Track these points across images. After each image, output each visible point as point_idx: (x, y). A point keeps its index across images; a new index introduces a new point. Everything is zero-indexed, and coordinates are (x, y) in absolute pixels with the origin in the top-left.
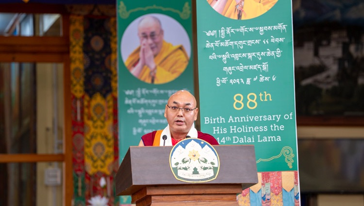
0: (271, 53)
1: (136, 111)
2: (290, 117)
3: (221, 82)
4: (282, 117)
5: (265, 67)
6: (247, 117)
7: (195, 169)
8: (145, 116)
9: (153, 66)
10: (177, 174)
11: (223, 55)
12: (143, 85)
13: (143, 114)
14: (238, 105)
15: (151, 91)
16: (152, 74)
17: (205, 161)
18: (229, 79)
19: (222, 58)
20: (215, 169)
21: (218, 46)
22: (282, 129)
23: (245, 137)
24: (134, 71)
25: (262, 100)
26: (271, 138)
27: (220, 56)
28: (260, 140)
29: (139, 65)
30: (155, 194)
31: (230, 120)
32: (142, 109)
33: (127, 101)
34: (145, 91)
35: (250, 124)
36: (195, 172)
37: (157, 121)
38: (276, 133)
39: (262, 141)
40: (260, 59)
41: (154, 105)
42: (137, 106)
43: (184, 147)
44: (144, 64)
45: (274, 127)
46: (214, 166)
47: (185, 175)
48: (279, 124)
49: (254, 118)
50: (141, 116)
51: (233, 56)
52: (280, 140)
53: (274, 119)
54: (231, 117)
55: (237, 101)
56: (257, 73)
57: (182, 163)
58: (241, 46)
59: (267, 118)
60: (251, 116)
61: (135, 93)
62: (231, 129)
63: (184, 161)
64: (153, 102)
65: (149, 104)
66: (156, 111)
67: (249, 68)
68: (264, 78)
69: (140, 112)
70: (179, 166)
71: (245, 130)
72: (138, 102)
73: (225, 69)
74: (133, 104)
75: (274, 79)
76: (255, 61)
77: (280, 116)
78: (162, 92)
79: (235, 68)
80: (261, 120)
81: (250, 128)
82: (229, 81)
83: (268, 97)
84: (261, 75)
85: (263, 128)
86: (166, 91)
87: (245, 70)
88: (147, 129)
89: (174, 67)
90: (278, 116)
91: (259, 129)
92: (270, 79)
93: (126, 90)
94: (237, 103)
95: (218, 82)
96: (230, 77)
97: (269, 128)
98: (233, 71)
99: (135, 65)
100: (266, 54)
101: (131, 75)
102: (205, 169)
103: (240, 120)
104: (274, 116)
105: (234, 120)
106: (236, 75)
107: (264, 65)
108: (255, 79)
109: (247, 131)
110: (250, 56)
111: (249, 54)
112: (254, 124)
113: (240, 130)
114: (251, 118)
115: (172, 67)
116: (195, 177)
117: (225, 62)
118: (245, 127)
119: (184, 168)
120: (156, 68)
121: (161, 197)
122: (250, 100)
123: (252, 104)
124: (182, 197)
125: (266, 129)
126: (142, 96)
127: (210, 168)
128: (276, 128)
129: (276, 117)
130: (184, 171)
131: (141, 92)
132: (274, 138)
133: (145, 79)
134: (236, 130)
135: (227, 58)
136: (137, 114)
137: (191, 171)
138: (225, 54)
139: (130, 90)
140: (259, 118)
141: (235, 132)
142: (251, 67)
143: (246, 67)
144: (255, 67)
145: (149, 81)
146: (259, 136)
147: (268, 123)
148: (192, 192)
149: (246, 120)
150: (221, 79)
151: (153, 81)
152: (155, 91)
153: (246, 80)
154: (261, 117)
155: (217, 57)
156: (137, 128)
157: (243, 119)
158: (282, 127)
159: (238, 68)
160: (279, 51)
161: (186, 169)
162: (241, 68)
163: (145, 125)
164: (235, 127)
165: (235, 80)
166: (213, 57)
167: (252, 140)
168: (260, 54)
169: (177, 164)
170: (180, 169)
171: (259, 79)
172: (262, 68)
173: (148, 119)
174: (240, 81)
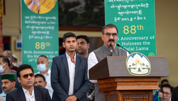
0: (143, 5)
1: (31, 27)
2: (153, 38)
3: (117, 20)
4: (149, 38)
5: (140, 12)
6: (131, 38)
7: (139, 69)
8: (35, 30)
9: (38, 4)
10: (130, 72)
11: (118, 6)
12: (34, 14)
13: (34, 29)
14: (126, 31)
15: (38, 17)
16: (38, 9)
17: (144, 65)
18: (121, 18)
19: (117, 7)
20: (148, 69)
21: (115, 1)
22: (149, 44)
23: (130, 48)
24: (29, 7)
25: (139, 29)
26: (143, 49)
27: (116, 6)
28: (138, 49)
29: (32, 4)
30: (119, 81)
31: (122, 39)
32: (34, 26)
33: (26, 22)
34: (35, 17)
35: (132, 41)
36: (139, 70)
37: (41, 32)
38: (146, 46)
39: (138, 50)
40: (137, 8)
41: (39, 24)
42: (31, 25)
43: (133, 57)
44: (34, 4)
45: (145, 43)
46: (148, 67)
47: (135, 72)
48: (147, 41)
49: (134, 38)
50: (33, 30)
51: (123, 6)
52: (148, 49)
53: (145, 39)
54: (122, 37)
55: (125, 29)
56: (136, 15)
57: (133, 66)
58: (127, 1)
59: (141, 38)
60: (133, 37)
61: (30, 18)
62: (122, 44)
63: (133, 65)
64: (39, 23)
65: (37, 24)
66: (40, 27)
67: (131, 12)
68: (140, 18)
69: (33, 27)
70: (131, 67)
71: (130, 44)
72: (32, 22)
73: (119, 13)
74: (29, 23)
75: (145, 19)
76: (135, 9)
77: (148, 37)
78: (43, 18)
79: (124, 13)
80: (138, 39)
81: (132, 43)
82: (121, 19)
83: (142, 28)
84: (138, 17)
85: (139, 44)
86: (45, 18)
87: (129, 14)
88: (36, 36)
89: (49, 6)
90: (147, 38)
91: (137, 44)
92: (143, 19)
93: (26, 16)
94: (125, 30)
95: (116, 19)
96: (122, 17)
97: (142, 43)
98: (123, 14)
99: (30, 4)
100: (140, 6)
101: (28, 9)
102: (144, 69)
103: (127, 39)
104: (145, 37)
105: (124, 39)
106: (125, 16)
107: (139, 11)
108: (135, 18)
109: (130, 45)
110: (132, 6)
111: (132, 5)
112: (134, 41)
113: (127, 44)
114: (133, 38)
115: (48, 5)
116: (140, 73)
117: (119, 10)
118: (129, 43)
119: (133, 68)
120: (40, 6)
121: (122, 83)
122: (132, 29)
123: (133, 31)
124: (132, 83)
125: (140, 44)
126: (34, 20)
127: (146, 69)
128: (146, 43)
129: (145, 38)
130: (133, 70)
131: (33, 18)
132: (144, 49)
133: (35, 11)
134: (125, 44)
135: (120, 8)
136: (31, 29)
137: (137, 70)
138: (119, 5)
139: (28, 16)
140: (137, 38)
141: (124, 45)
142: (133, 12)
143: (130, 12)
144: (135, 12)
145: (37, 12)
146: (137, 47)
147: (141, 41)
148: (137, 80)
149: (130, 39)
150: (117, 18)
151: (39, 12)
152: (40, 17)
153: (130, 19)
154: (138, 38)
155: (115, 7)
156: (31, 36)
157: (129, 38)
158: (149, 43)
159: (126, 12)
160: (147, 4)
161: (134, 69)
162: (128, 13)
163: (35, 34)
164: (124, 42)
165: (124, 19)
166: (113, 7)
167: (133, 49)
168: (138, 6)
169: (130, 66)
170: (132, 68)
171: (137, 18)
172: (138, 13)
173: (36, 31)
174: (127, 19)
